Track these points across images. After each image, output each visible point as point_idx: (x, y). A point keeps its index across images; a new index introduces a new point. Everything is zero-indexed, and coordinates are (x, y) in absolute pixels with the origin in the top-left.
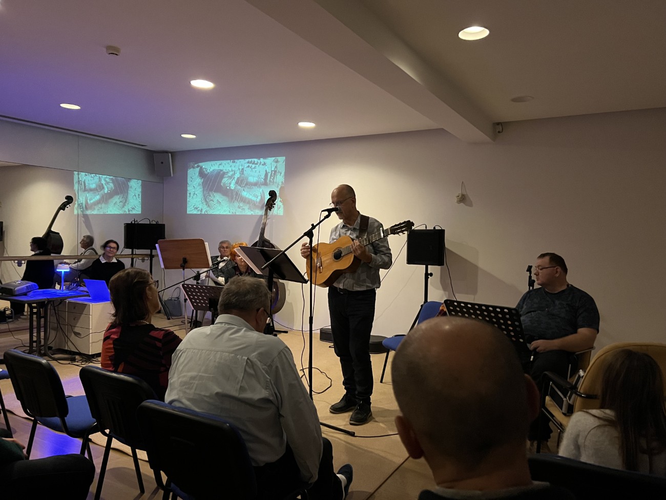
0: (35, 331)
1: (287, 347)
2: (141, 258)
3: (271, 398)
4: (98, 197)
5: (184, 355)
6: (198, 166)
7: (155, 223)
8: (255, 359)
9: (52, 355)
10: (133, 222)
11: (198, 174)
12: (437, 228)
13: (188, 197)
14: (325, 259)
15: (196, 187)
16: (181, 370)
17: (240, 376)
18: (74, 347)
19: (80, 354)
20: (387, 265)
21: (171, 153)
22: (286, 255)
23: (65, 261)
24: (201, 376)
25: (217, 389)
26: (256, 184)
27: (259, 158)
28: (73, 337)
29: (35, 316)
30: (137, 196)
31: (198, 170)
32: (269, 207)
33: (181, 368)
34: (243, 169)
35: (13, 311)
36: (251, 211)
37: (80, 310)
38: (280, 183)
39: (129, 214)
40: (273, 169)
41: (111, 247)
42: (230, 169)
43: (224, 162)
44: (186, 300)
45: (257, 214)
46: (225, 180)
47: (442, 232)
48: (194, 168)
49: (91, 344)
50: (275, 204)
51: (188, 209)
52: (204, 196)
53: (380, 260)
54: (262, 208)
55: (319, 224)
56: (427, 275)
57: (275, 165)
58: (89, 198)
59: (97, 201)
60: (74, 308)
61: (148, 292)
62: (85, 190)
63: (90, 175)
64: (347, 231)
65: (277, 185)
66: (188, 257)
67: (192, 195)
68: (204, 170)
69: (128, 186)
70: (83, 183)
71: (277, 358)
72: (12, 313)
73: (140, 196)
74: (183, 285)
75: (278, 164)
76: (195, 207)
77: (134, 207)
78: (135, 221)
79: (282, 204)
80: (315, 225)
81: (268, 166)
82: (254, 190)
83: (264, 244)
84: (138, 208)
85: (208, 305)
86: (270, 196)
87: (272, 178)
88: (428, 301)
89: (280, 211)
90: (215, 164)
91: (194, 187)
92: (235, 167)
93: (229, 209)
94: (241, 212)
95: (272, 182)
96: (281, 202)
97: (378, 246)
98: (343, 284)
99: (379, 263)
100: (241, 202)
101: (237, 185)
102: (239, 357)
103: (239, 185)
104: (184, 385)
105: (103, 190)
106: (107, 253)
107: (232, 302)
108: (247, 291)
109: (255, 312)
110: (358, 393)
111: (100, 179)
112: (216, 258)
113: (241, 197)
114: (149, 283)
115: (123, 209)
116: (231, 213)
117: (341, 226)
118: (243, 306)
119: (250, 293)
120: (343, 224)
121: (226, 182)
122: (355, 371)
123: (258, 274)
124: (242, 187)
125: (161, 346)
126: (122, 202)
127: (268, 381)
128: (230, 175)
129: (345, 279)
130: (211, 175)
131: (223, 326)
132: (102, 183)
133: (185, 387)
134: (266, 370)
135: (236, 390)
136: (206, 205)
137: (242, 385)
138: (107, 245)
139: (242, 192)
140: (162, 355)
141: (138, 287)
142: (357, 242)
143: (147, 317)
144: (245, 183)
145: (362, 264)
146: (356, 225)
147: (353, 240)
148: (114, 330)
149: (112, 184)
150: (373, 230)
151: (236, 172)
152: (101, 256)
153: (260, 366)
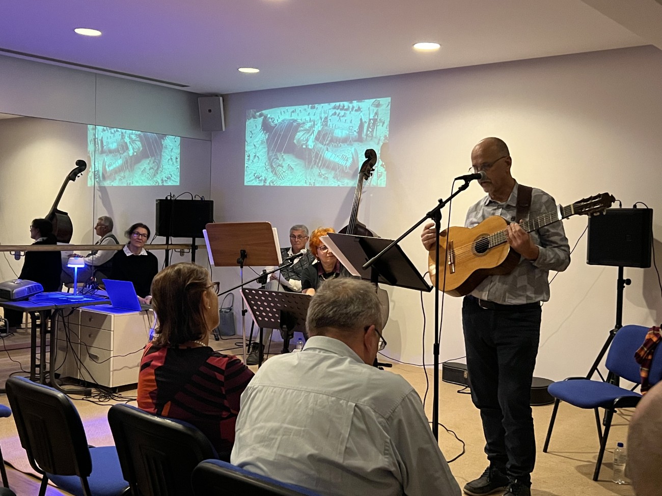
0: (38, 350)
1: (414, 391)
2: (179, 250)
3: (393, 469)
4: (120, 162)
5: (260, 395)
6: (261, 115)
7: (200, 199)
8: (368, 408)
9: (60, 385)
10: (169, 198)
11: (260, 126)
12: (639, 206)
13: (246, 160)
14: (461, 251)
15: (257, 146)
16: (257, 418)
17: (346, 431)
18: (89, 376)
19: (96, 386)
20: (562, 264)
21: (222, 96)
22: (398, 247)
23: (75, 252)
24: (286, 428)
25: (310, 450)
26: (345, 140)
27: (351, 101)
28: (88, 361)
29: (38, 330)
30: (174, 160)
31: (260, 120)
32: (365, 174)
33: (255, 415)
34: (326, 118)
35: (7, 322)
36: (338, 180)
37: (97, 324)
38: (382, 138)
39: (163, 186)
40: (371, 117)
41: (138, 234)
42: (308, 119)
43: (299, 108)
44: (244, 312)
45: (346, 185)
46: (300, 135)
47: (648, 213)
48: (254, 117)
49: (111, 373)
50: (373, 170)
51: (246, 179)
52: (269, 159)
53: (552, 256)
54: (354, 176)
55: (450, 199)
56: (622, 283)
57: (375, 111)
58: (107, 164)
59: (118, 168)
60: (90, 320)
61: (206, 299)
62: (103, 152)
63: (109, 131)
64: (495, 209)
65: (377, 141)
66: (247, 249)
67: (251, 158)
68: (270, 120)
69: (162, 145)
70: (99, 142)
71: (400, 406)
72: (5, 325)
73: (179, 160)
74: (244, 290)
75: (380, 109)
76: (256, 175)
77: (170, 176)
78: (172, 196)
79: (385, 170)
80: (444, 201)
81: (363, 112)
82: (342, 149)
83: (357, 229)
84: (175, 177)
85: (279, 321)
86: (366, 158)
87: (370, 130)
88: (623, 325)
89: (381, 180)
90: (286, 111)
91: (255, 145)
92: (314, 115)
93: (304, 178)
94: (322, 183)
95: (369, 137)
96: (384, 168)
97: (548, 233)
98: (487, 292)
99: (550, 260)
100: (323, 168)
101: (317, 142)
102: (343, 403)
103: (320, 142)
104: (260, 442)
105: (127, 151)
106: (133, 242)
107: (329, 316)
108: (349, 300)
109: (363, 330)
110: (511, 467)
111: (123, 135)
112: (286, 252)
113: (322, 161)
114: (207, 286)
115: (155, 179)
116: (308, 185)
117: (485, 203)
118: (344, 322)
119: (354, 302)
120: (490, 199)
121: (302, 138)
122: (505, 433)
123: (353, 275)
124: (325, 145)
125: (223, 380)
126: (152, 168)
127: (387, 442)
128: (307, 128)
129: (492, 284)
130: (280, 127)
131: (317, 354)
132: (126, 141)
133: (263, 444)
134: (384, 425)
135: (340, 453)
136: (272, 172)
137: (348, 446)
138: (134, 231)
139: (325, 153)
140: (224, 393)
141: (193, 291)
142: (515, 226)
143: (203, 336)
144: (329, 139)
145: (523, 261)
146: (510, 200)
147: (508, 223)
148: (157, 354)
149: (139, 143)
150: (541, 208)
151: (316, 123)
152: (126, 246)
153: (375, 418)
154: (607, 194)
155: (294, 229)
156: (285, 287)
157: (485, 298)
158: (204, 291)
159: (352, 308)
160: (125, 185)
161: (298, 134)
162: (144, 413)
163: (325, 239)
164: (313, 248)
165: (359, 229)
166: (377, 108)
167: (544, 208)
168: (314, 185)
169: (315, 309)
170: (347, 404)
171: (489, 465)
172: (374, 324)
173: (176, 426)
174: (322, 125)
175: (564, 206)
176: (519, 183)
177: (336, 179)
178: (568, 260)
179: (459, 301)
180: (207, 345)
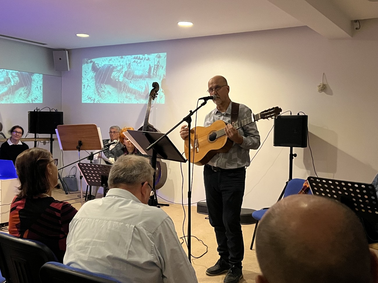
1: (169, 217)
2: (43, 141)
3: (155, 261)
4: (6, 89)
5: (80, 223)
6: (91, 62)
7: (55, 111)
8: (141, 228)
10: (36, 111)
11: (91, 68)
12: (301, 114)
13: (83, 88)
14: (202, 140)
16: (78, 237)
17: (129, 241)
20: (256, 146)
21: (68, 50)
22: (167, 138)
24: (94, 241)
25: (108, 253)
26: (141, 77)
27: (144, 54)
30: (39, 88)
32: (152, 96)
33: (77, 235)
34: (130, 64)
36: (137, 100)
38: (162, 76)
39: (33, 103)
40: (156, 64)
41: (17, 132)
42: (119, 64)
43: (113, 58)
44: (81, 177)
45: (142, 103)
46: (114, 74)
47: (305, 118)
48: (87, 63)
49: (0, 215)
50: (157, 94)
51: (83, 99)
52: (96, 87)
53: (250, 142)
54: (146, 98)
55: (196, 110)
56: (292, 156)
57: (158, 60)
59: (5, 92)
61: (49, 168)
64: (220, 116)
65: (159, 78)
66: (83, 140)
67: (86, 87)
68: (97, 65)
69: (32, 79)
71: (160, 226)
73: (42, 88)
74: (79, 164)
75: (160, 59)
76: (88, 97)
77: (37, 98)
78: (38, 109)
79: (164, 95)
80: (192, 111)
81: (151, 61)
82: (139, 82)
83: (148, 128)
84: (39, 98)
85: (101, 181)
86: (153, 87)
87: (155, 71)
88: (293, 178)
89: (162, 100)
90: (106, 60)
91: (88, 80)
92: (123, 62)
93: (118, 99)
94: (128, 101)
95: (155, 75)
96: (163, 93)
97: (248, 129)
98: (216, 163)
99: (249, 144)
100: (128, 93)
101: (125, 78)
102: (128, 225)
103: (126, 78)
104: (79, 250)
105: (10, 83)
106: (13, 137)
107: (121, 177)
108: (133, 167)
109: (141, 185)
110: (231, 259)
111: (8, 73)
112: (107, 141)
113: (128, 89)
114: (50, 161)
115: (28, 99)
116: (120, 103)
117: (215, 112)
118: (130, 180)
119: (136, 169)
120: (217, 110)
121: (116, 76)
122: (227, 240)
123: (143, 154)
124: (129, 79)
125: (60, 216)
126: (26, 93)
127: (152, 246)
128: (119, 70)
129: (219, 158)
130: (102, 69)
131: (113, 199)
132: (9, 77)
133: (81, 251)
134: (151, 237)
135: (125, 254)
136: (98, 95)
137: (130, 250)
138: (14, 130)
139: (129, 84)
140: (61, 223)
141: (41, 165)
142: (230, 126)
143: (48, 190)
144: (132, 76)
145: (234, 145)
146: (228, 111)
147: (226, 124)
148: (20, 202)
149: (18, 78)
150: (244, 115)
151: (124, 67)
152: (9, 140)
153: (145, 233)
154: (277, 107)
155: (112, 128)
156: (107, 162)
157: (215, 166)
158: (48, 164)
159: (135, 172)
160: (9, 103)
161: (113, 73)
162: (12, 237)
163: (126, 133)
164: (121, 139)
165: (149, 128)
166: (159, 59)
167: (245, 115)
168: (123, 102)
169: (113, 173)
170: (130, 226)
171: (219, 258)
172: (148, 181)
173: (32, 244)
174: (127, 68)
175: (255, 114)
176: (232, 101)
177: (136, 99)
178: (259, 144)
179: (201, 168)
180: (51, 196)
